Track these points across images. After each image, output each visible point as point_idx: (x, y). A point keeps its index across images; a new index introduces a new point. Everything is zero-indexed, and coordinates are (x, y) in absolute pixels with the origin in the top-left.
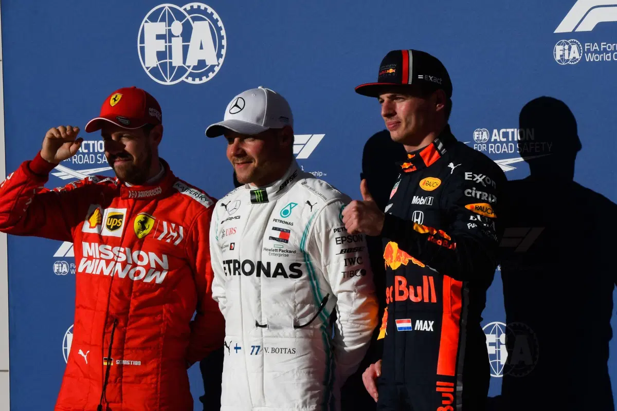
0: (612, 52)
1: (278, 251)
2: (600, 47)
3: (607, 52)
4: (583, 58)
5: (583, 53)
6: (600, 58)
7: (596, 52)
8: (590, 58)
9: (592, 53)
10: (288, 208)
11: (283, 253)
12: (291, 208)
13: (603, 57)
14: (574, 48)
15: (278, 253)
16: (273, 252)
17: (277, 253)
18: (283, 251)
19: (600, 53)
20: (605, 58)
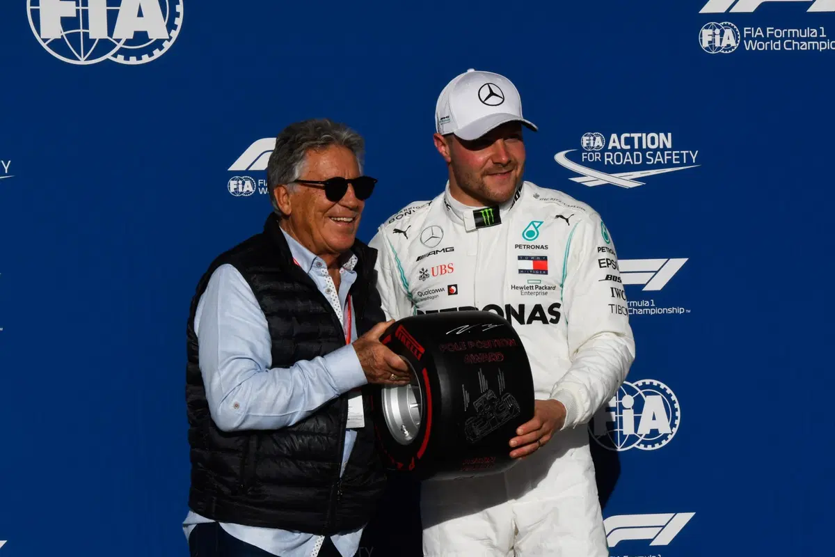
0: (782, 40)
1: (534, 288)
2: (765, 33)
3: (776, 40)
4: (741, 46)
5: (743, 39)
6: (765, 47)
7: (759, 38)
8: (750, 46)
9: (754, 40)
10: (531, 228)
11: (540, 291)
12: (536, 228)
13: (769, 45)
14: (728, 32)
15: (535, 291)
16: (527, 291)
17: (532, 291)
18: (541, 288)
19: (765, 40)
20: (773, 47)
